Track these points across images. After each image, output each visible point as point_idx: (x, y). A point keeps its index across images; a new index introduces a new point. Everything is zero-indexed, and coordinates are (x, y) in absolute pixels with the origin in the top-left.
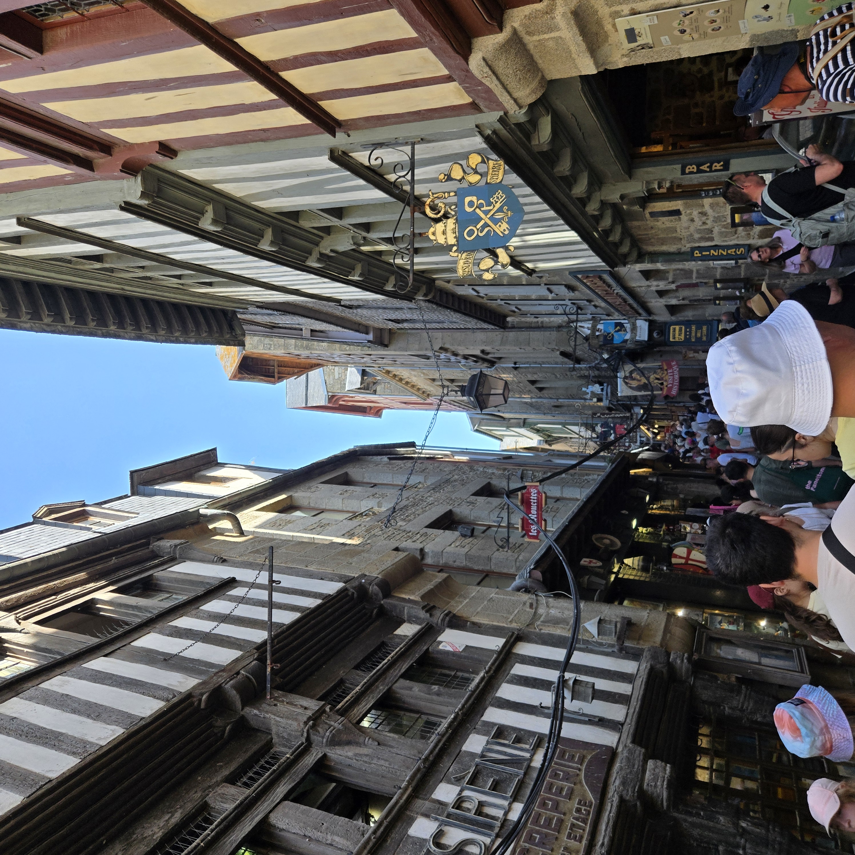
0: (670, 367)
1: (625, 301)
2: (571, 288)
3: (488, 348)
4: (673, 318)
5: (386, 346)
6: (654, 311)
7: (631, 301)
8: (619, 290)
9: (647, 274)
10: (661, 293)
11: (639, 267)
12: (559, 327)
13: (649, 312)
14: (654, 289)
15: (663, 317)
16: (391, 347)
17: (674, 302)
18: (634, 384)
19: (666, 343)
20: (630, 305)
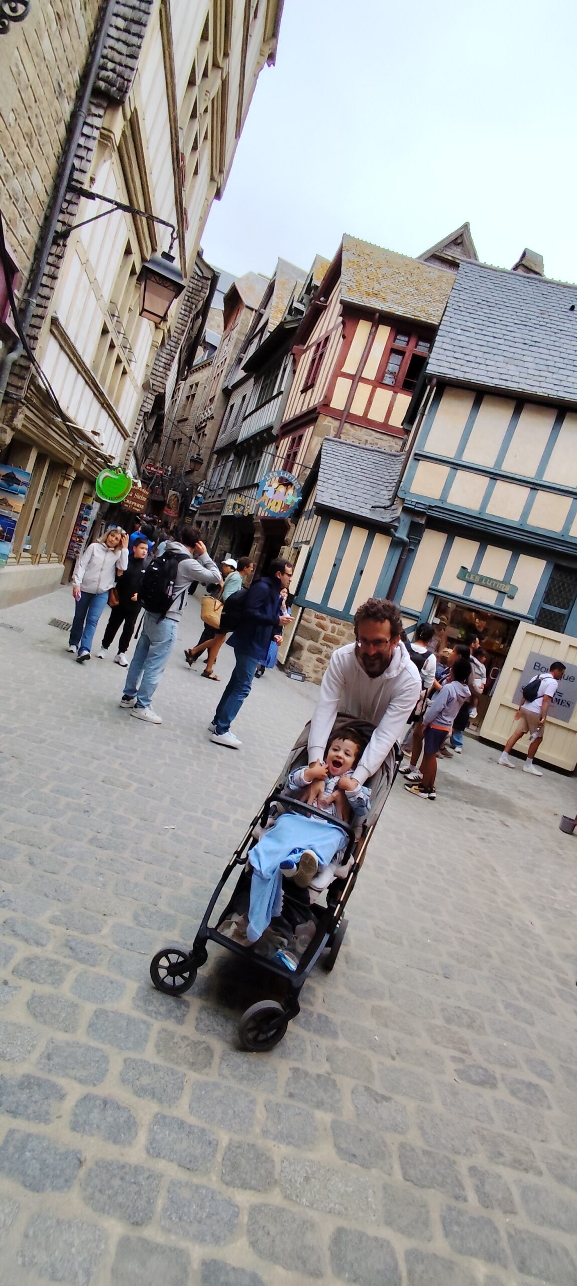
0: (175, 514)
1: (209, 509)
2: (220, 495)
3: (207, 438)
4: (195, 521)
5: (223, 391)
6: (201, 517)
7: (208, 511)
8: (214, 510)
9: (216, 523)
10: (207, 523)
11: (219, 521)
12: (205, 475)
13: (200, 514)
14: (210, 521)
15: (197, 516)
16: (221, 392)
17: (203, 525)
18: (173, 498)
19: (185, 515)
20: (206, 510)
